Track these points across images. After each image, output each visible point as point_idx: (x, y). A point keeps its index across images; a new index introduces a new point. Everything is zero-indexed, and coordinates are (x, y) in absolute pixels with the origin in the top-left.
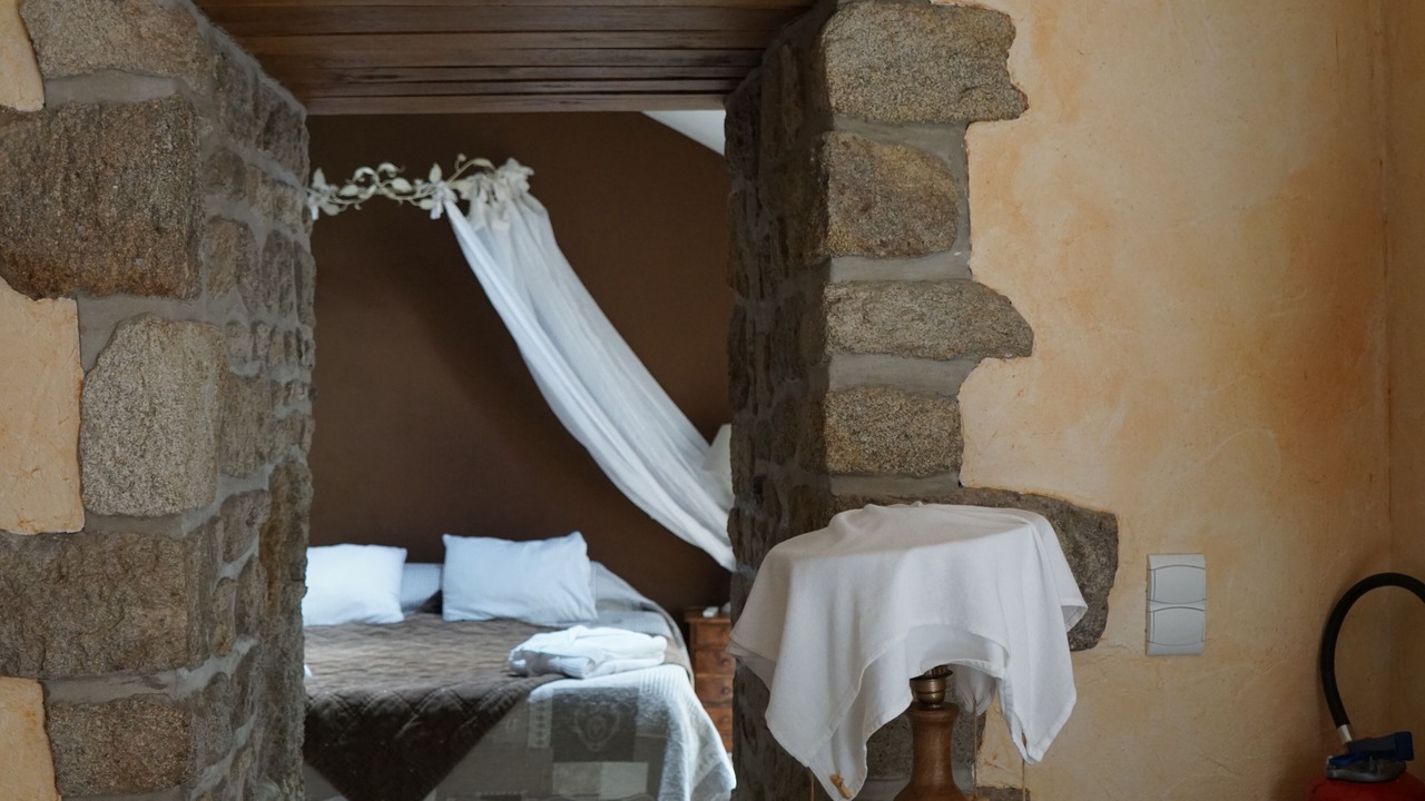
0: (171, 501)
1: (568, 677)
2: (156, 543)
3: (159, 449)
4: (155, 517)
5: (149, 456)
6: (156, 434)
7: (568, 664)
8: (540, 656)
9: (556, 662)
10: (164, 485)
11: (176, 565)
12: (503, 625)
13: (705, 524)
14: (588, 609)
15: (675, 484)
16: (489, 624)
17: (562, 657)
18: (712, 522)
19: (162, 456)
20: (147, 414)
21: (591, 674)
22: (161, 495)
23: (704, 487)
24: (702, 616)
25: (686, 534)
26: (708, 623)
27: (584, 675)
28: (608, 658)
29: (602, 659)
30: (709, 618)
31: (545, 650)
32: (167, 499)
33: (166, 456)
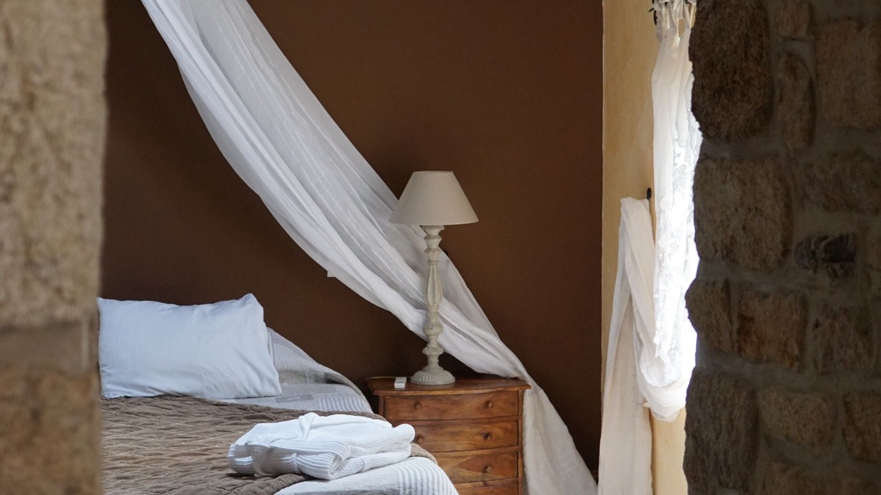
0: (67, 295)
1: (310, 478)
2: (33, 385)
3: (42, 183)
4: (30, 331)
5: (20, 198)
6: (35, 151)
7: (308, 462)
8: (271, 451)
9: (294, 460)
10: (54, 262)
11: (74, 430)
12: (177, 403)
13: (392, 284)
14: (271, 383)
15: (359, 239)
16: (158, 402)
17: (299, 453)
18: (399, 282)
19: (48, 198)
20: (15, 107)
21: (337, 474)
22: (45, 282)
23: (391, 242)
24: (393, 388)
25: (373, 296)
26: (399, 396)
27: (330, 476)
28: (355, 453)
29: (349, 454)
30: (401, 390)
31: (276, 445)
32: (59, 291)
33: (57, 199)
